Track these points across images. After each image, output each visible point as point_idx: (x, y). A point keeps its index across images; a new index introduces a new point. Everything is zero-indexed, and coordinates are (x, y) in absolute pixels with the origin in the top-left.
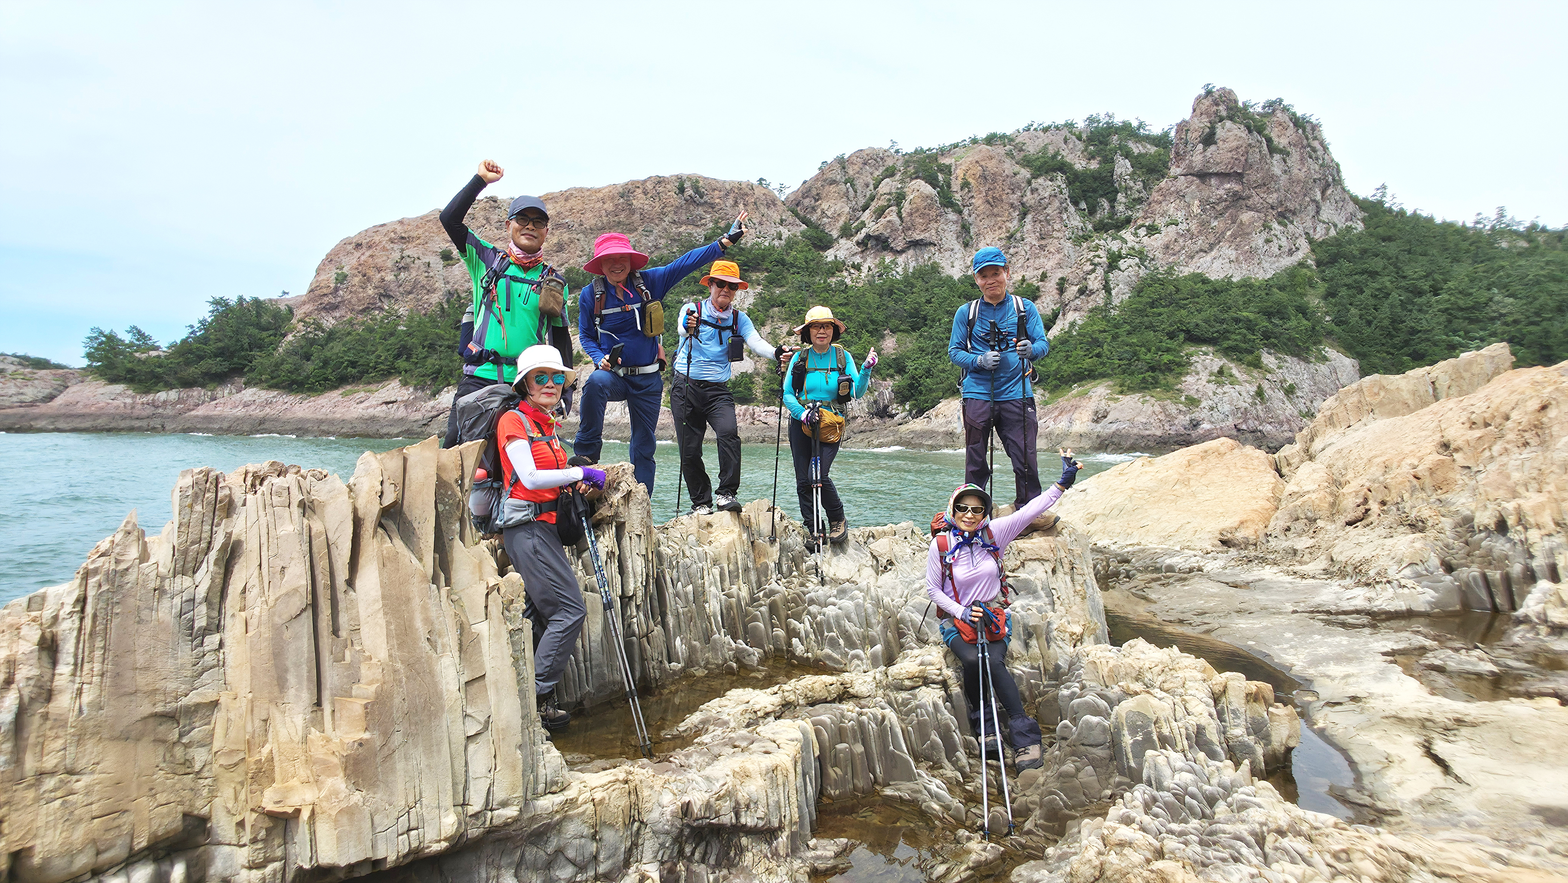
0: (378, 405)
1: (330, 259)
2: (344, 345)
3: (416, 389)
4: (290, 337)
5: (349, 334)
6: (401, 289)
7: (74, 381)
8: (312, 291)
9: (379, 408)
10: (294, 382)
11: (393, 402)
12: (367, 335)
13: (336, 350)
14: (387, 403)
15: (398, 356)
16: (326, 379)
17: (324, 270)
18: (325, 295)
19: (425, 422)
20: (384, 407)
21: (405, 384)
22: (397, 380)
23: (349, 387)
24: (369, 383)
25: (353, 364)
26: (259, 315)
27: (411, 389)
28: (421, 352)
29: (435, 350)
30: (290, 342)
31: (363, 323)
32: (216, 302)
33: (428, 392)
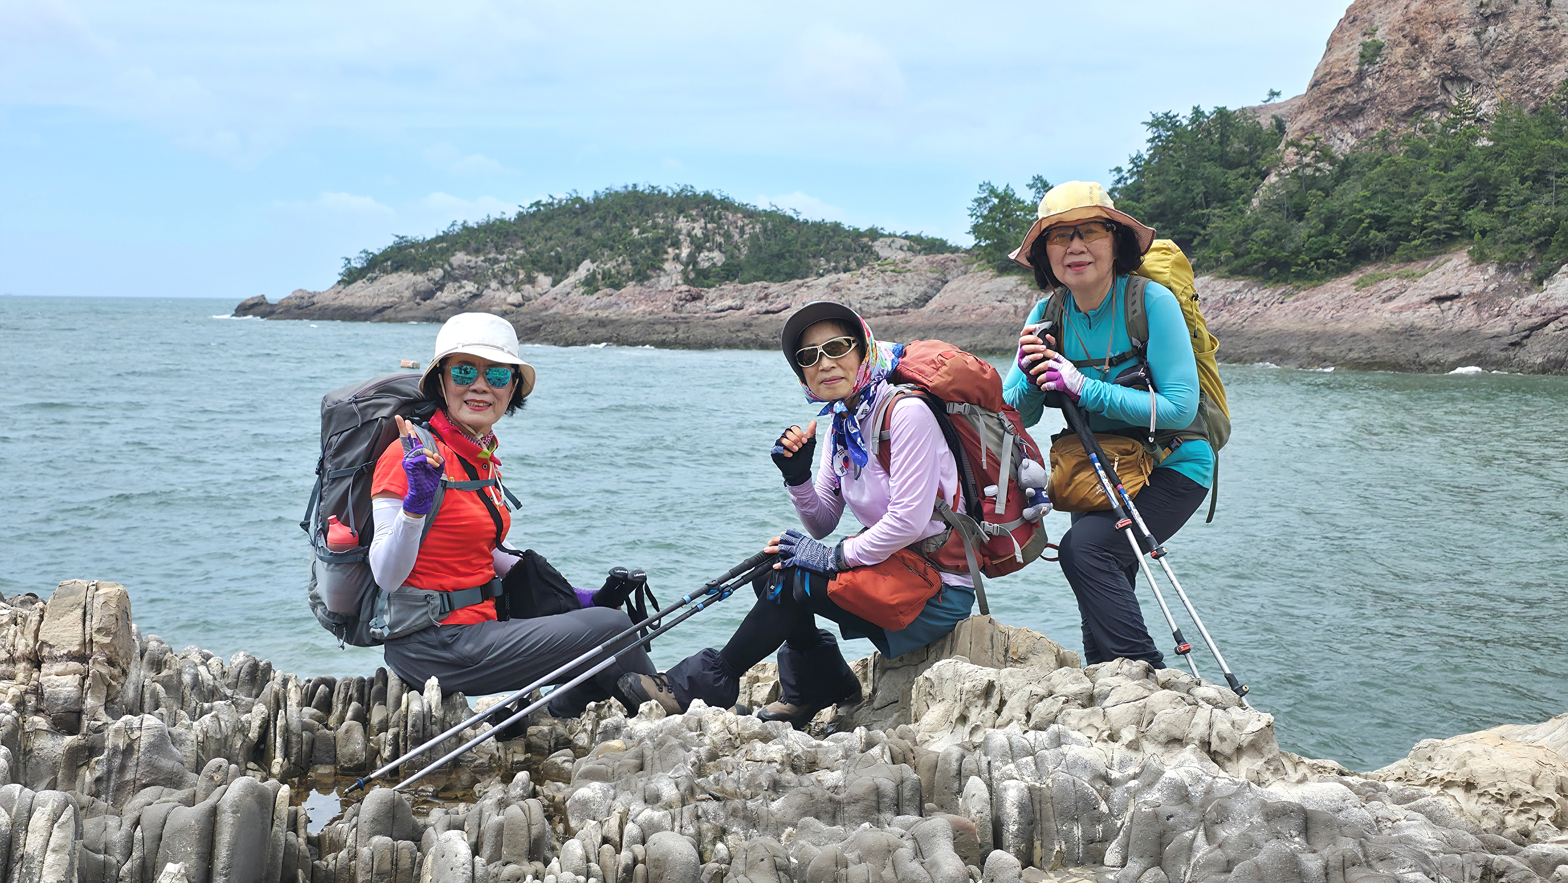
0: (1421, 304)
1: (1352, 18)
2: (1365, 187)
3: (1502, 269)
4: (1273, 178)
5: (1378, 162)
6: (1488, 61)
7: (955, 273)
8: (1315, 84)
9: (1423, 311)
10: (1272, 262)
11: (1451, 298)
12: (1411, 163)
13: (1351, 197)
14: (1440, 300)
15: (1469, 203)
16: (1330, 255)
17: (1341, 40)
18: (1339, 90)
19: (1514, 338)
20: (1434, 308)
21: (1479, 259)
22: (1464, 253)
23: (1370, 270)
24: (1410, 260)
25: (1380, 223)
26: (1224, 140)
27: (1492, 270)
28: (1516, 189)
29: (1547, 184)
30: (1273, 186)
31: (1407, 138)
32: (1156, 123)
33: (1528, 275)
